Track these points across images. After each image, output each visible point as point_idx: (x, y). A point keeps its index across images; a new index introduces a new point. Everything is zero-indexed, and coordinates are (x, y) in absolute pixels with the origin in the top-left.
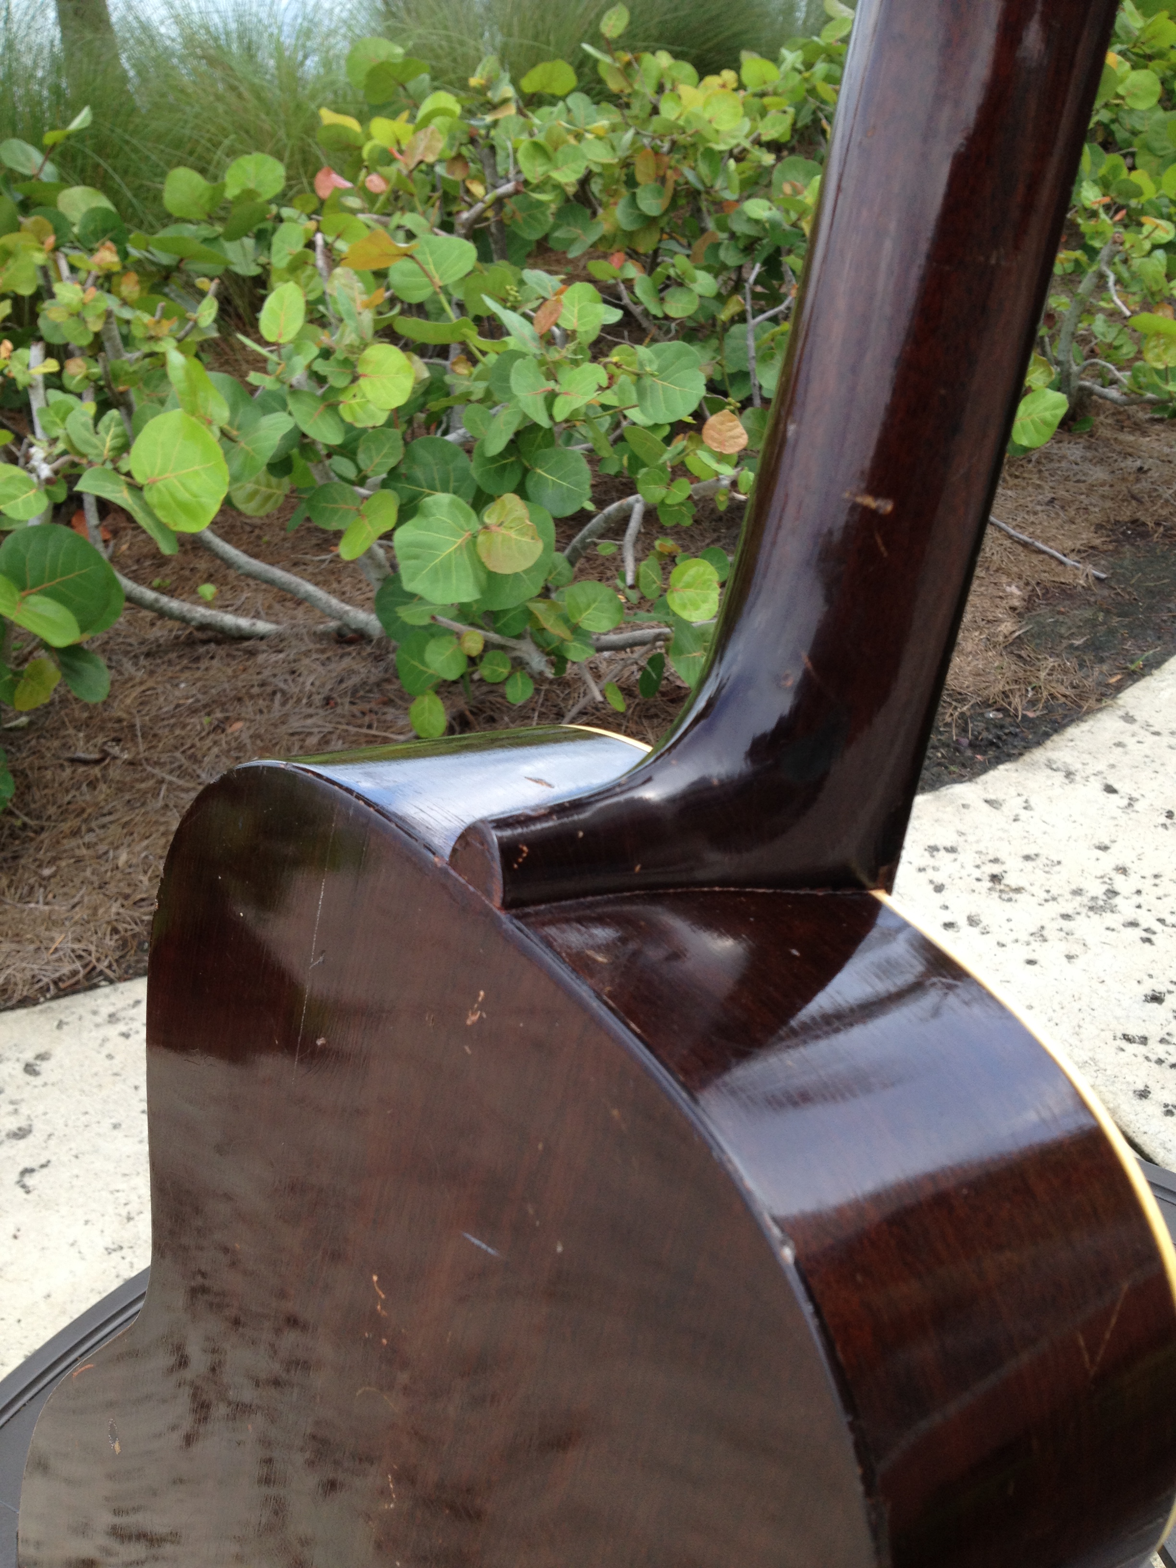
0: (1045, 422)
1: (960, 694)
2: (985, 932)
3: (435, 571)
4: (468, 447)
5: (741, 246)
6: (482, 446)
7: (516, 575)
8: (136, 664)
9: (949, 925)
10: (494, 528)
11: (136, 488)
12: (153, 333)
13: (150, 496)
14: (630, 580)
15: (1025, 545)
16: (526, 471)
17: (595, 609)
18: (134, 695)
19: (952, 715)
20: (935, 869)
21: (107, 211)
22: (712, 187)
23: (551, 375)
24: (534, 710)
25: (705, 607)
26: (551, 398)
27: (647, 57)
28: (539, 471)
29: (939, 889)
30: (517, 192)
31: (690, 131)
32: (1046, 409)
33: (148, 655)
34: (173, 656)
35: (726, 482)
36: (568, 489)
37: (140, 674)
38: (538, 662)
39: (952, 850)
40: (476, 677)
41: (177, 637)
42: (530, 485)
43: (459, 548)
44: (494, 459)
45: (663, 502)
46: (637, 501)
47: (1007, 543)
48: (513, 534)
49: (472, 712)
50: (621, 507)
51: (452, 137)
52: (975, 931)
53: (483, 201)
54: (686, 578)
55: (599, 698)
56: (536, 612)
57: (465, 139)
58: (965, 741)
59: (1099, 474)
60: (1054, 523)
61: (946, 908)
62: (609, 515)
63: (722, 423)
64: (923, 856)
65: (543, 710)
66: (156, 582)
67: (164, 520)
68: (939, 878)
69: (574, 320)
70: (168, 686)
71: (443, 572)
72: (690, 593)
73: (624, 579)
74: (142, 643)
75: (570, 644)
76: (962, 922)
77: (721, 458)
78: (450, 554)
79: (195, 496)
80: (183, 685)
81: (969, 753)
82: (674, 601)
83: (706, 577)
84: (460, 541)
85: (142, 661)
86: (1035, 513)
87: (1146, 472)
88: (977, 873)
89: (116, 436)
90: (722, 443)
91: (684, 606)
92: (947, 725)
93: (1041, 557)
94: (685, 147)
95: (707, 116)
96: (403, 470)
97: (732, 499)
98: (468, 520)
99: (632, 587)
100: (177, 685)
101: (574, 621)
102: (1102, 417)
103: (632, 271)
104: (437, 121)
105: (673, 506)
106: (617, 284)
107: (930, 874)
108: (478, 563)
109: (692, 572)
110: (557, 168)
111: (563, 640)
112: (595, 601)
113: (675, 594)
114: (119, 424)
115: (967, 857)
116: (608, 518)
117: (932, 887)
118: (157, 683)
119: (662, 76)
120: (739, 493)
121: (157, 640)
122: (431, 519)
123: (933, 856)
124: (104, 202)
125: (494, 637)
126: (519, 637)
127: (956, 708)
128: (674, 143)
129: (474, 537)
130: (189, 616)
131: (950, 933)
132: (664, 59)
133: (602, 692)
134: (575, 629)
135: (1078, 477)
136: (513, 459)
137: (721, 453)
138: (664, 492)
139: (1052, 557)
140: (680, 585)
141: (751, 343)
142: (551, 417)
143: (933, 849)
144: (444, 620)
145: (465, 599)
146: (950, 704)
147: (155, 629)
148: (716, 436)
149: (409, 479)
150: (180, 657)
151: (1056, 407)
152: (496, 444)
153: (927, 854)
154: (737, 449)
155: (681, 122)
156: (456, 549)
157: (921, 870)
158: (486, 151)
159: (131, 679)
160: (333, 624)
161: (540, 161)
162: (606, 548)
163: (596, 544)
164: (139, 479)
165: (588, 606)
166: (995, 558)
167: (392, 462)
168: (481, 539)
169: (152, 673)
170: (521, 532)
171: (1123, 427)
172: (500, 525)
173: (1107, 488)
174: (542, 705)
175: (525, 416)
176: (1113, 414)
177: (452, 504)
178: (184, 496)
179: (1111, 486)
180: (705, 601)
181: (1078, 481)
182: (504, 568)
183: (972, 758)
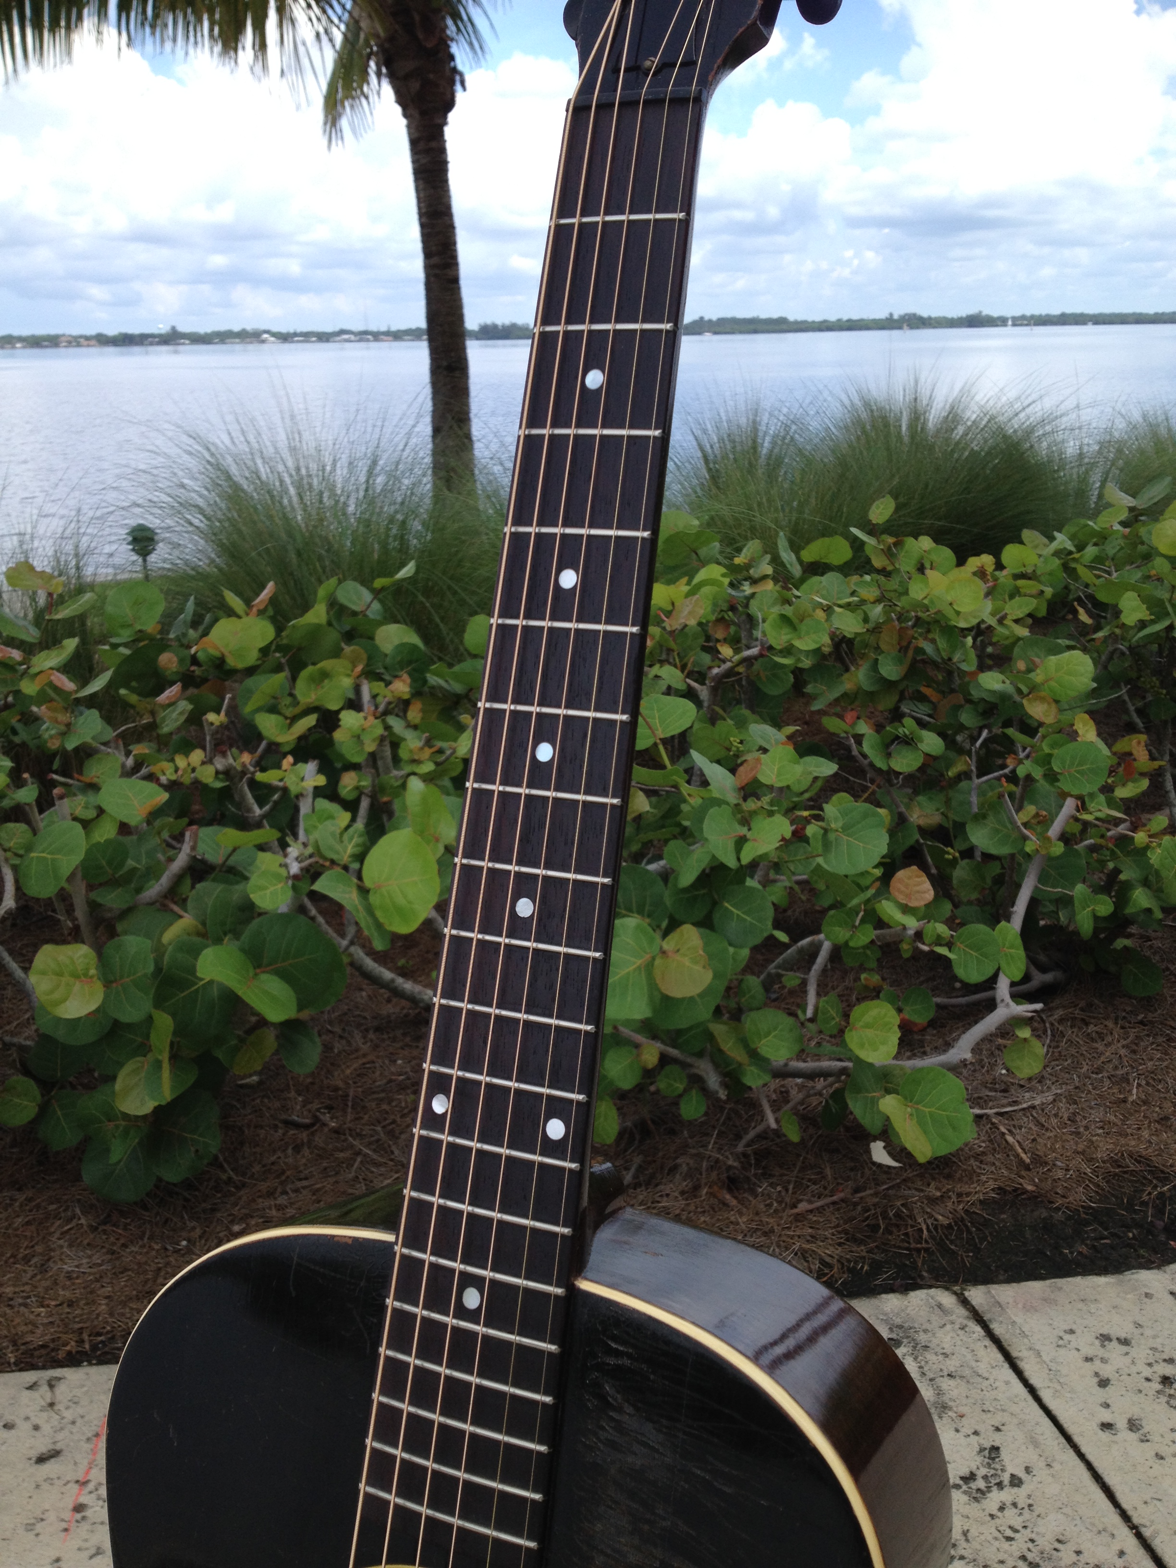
1: (1163, 1172)
2: (1145, 1440)
3: (614, 987)
5: (980, 710)
6: (676, 879)
7: (692, 999)
8: (364, 1037)
9: (1107, 1426)
10: (670, 954)
11: (364, 891)
12: (416, 757)
13: (373, 898)
14: (810, 1013)
16: (715, 904)
17: (775, 1036)
18: (355, 1065)
19: (1150, 1194)
20: (1104, 1360)
21: (415, 647)
22: (950, 659)
23: (745, 821)
24: (714, 1127)
25: (883, 1049)
26: (741, 842)
27: (910, 541)
28: (726, 904)
29: (1104, 1383)
30: (761, 655)
31: (932, 611)
33: (377, 1029)
34: (399, 1033)
35: (911, 932)
36: (751, 924)
37: (365, 1048)
38: (713, 1081)
39: (1125, 1342)
40: (652, 1088)
41: (406, 1015)
42: (716, 916)
43: (639, 968)
44: (685, 890)
45: (846, 943)
46: (826, 939)
48: (687, 962)
49: (653, 1122)
50: (812, 944)
51: (715, 605)
52: (1133, 1437)
53: (730, 661)
54: (867, 1018)
55: (773, 1125)
56: (716, 1033)
57: (725, 606)
58: (1160, 1224)
61: (1107, 1406)
62: (802, 948)
63: (910, 878)
64: (1092, 1344)
65: (723, 1129)
66: (401, 962)
67: (381, 920)
68: (1107, 1371)
69: (774, 777)
70: (387, 1062)
71: (620, 988)
72: (869, 1033)
73: (804, 1012)
74: (374, 1018)
75: (748, 1068)
76: (1121, 1424)
77: (906, 909)
78: (628, 973)
79: (410, 902)
80: (399, 1062)
81: (1162, 1238)
82: (852, 1039)
83: (887, 1019)
84: (639, 962)
85: (371, 1035)
88: (1147, 1372)
89: (357, 845)
91: (862, 1046)
92: (1144, 1204)
94: (928, 623)
95: (949, 599)
97: (917, 949)
98: (650, 944)
99: (811, 1020)
100: (395, 1061)
101: (753, 1046)
103: (863, 728)
104: (706, 590)
105: (858, 948)
106: (848, 738)
107: (1097, 1365)
108: (652, 985)
109: (875, 1012)
110: (800, 638)
111: (740, 1065)
112: (775, 1029)
113: (854, 1033)
114: (360, 836)
115: (1140, 1352)
116: (801, 951)
117: (1096, 1380)
118: (378, 1057)
119: (922, 558)
120: (924, 943)
121: (389, 1016)
122: (618, 939)
123: (1103, 1346)
124: (414, 639)
125: (674, 1052)
126: (700, 1054)
127: (1156, 1187)
128: (918, 619)
129: (653, 959)
130: (418, 997)
131: (1105, 1436)
132: (926, 543)
133: (777, 1121)
134: (754, 1055)
136: (702, 892)
137: (906, 905)
138: (848, 934)
140: (859, 1024)
141: (974, 799)
142: (739, 859)
143: (1105, 1338)
144: (625, 1031)
145: (636, 1016)
146: (1151, 1182)
147: (389, 1006)
148: (903, 889)
150: (404, 1035)
152: (687, 878)
153: (1097, 1342)
154: (923, 903)
155: (926, 601)
156: (635, 970)
157: (1088, 1359)
158: (744, 617)
159: (357, 1050)
161: (786, 630)
162: (791, 980)
163: (782, 975)
164: (368, 883)
165: (768, 1034)
168: (658, 962)
169: (376, 1047)
170: (694, 961)
172: (677, 951)
174: (724, 1123)
175: (714, 857)
177: (638, 927)
178: (401, 901)
180: (883, 1041)
182: (677, 992)
183: (1166, 1243)
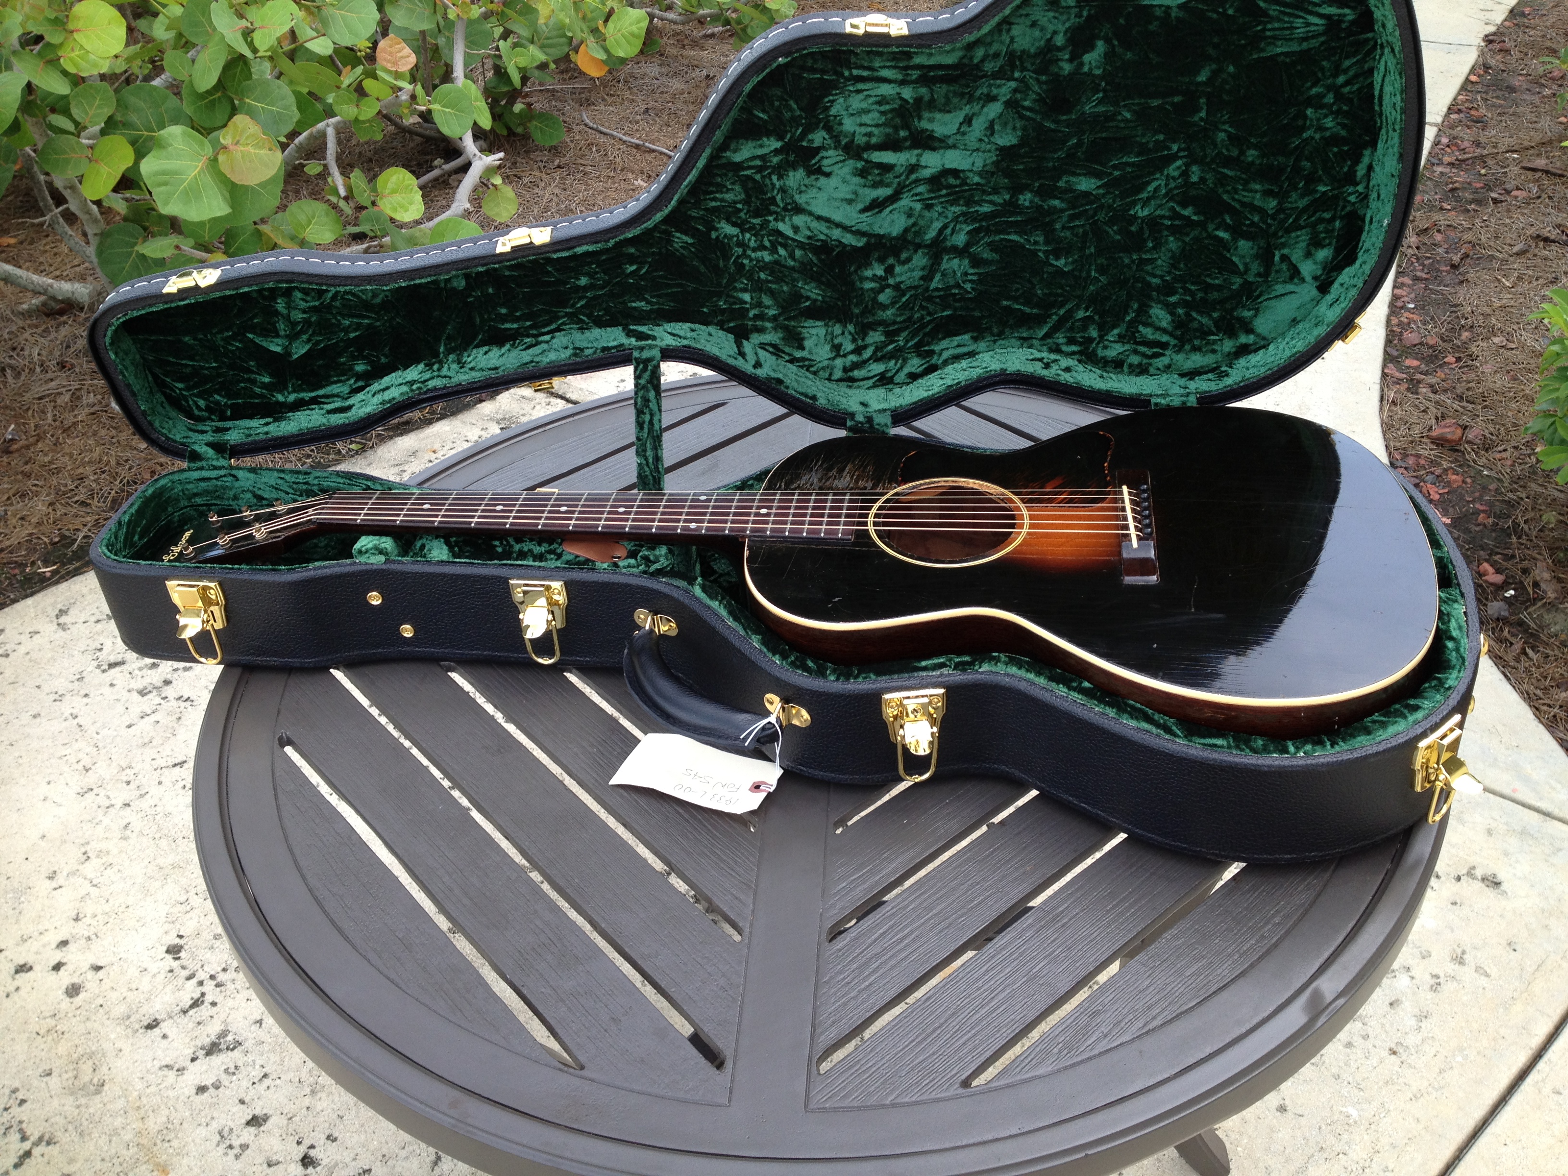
0: (633, 35)
3: (186, 193)
4: (175, 88)
6: (190, 87)
10: (231, 147)
14: (342, 192)
15: (637, 147)
17: (315, 223)
25: (413, 207)
28: (247, 100)
32: (631, 24)
35: (406, 96)
36: (278, 112)
44: (208, 94)
46: (328, 125)
47: (624, 147)
48: (251, 149)
50: (311, 136)
54: (390, 185)
56: (267, 232)
59: (677, 85)
60: (656, 128)
62: (301, 144)
63: (391, 47)
71: (192, 193)
72: (398, 197)
73: (336, 192)
77: (398, 75)
78: (195, 177)
82: (386, 206)
83: (406, 182)
84: (201, 164)
86: (637, 122)
87: (712, 78)
90: (395, 63)
91: (395, 210)
93: (653, 155)
96: (119, 118)
98: (202, 145)
99: (346, 199)
101: (300, 236)
102: (665, 39)
105: (365, 122)
108: (223, 180)
109: (394, 179)
112: (313, 217)
113: (385, 200)
116: (300, 147)
120: (419, 105)
122: (170, 149)
129: (214, 158)
135: (661, 89)
137: (397, 71)
138: (356, 110)
139: (661, 153)
140: (387, 192)
142: (253, 47)
144: (187, 249)
145: (219, 214)
148: (390, 57)
149: (126, 125)
151: (639, 22)
152: (207, 80)
154: (410, 67)
156: (199, 172)
160: (36, 301)
162: (313, 168)
165: (309, 223)
166: (618, 160)
167: (107, 112)
168: (221, 158)
170: (257, 146)
171: (684, 46)
172: (237, 143)
173: (686, 95)
175: (228, 52)
176: (673, 35)
179: (689, 93)
180: (411, 203)
181: (662, 93)
182: (252, 180)
